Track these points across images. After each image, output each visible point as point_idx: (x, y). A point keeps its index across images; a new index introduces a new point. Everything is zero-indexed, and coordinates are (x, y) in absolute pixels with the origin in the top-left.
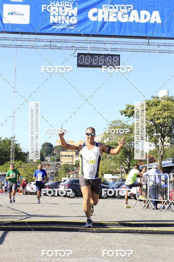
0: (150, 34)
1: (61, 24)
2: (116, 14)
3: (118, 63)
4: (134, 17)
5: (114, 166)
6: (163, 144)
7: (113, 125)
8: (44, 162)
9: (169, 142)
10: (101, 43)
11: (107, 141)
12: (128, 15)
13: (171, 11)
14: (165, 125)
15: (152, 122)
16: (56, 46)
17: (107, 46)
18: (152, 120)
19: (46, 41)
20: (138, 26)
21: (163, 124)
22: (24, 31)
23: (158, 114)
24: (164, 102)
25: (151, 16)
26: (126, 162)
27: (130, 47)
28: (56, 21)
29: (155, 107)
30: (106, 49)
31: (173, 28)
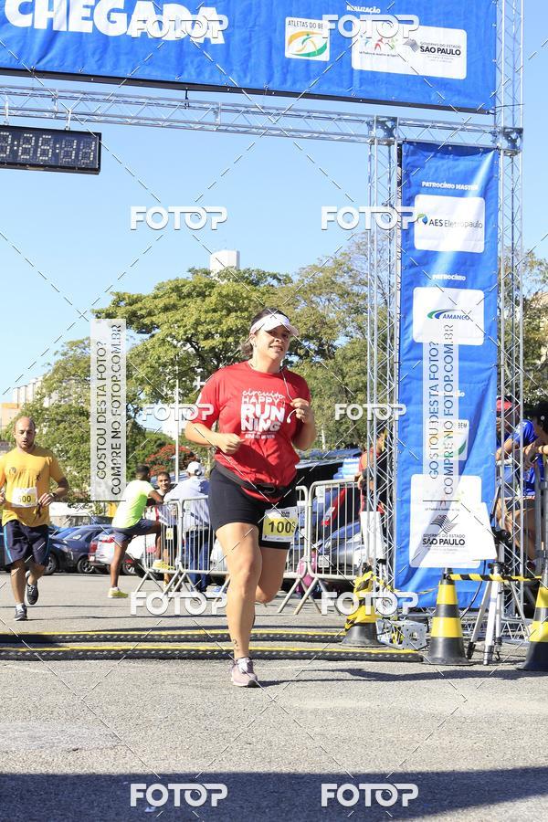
0: (190, 76)
2: (89, 10)
3: (94, 158)
5: (75, 476)
7: (73, 352)
10: (42, 96)
11: (52, 401)
12: (126, 15)
13: (254, 9)
14: (230, 354)
15: (191, 344)
17: (61, 105)
18: (188, 340)
20: (157, 50)
21: (222, 351)
23: (207, 320)
24: (226, 286)
27: (131, 111)
29: (199, 300)
30: (58, 115)
31: (259, 58)
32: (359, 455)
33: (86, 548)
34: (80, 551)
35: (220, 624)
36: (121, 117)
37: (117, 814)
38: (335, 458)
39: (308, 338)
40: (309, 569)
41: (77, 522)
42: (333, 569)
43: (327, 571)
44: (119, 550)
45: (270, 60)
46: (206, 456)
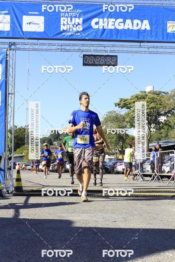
0: (141, 39)
1: (70, 31)
2: (114, 23)
3: (116, 62)
4: (128, 25)
6: (150, 130)
7: (109, 115)
8: (52, 146)
9: (154, 128)
10: (101, 46)
12: (123, 23)
13: (158, 20)
14: (152, 114)
16: (65, 49)
17: (107, 49)
19: (58, 45)
20: (132, 32)
21: (149, 113)
22: (40, 37)
24: (150, 96)
25: (142, 25)
26: (120, 145)
27: (125, 49)
28: (65, 29)
29: (143, 100)
30: (106, 51)
31: (160, 33)
33: (114, 167)
34: (112, 168)
36: (122, 51)
37: (127, 239)
39: (173, 109)
41: (111, 160)
45: (163, 33)
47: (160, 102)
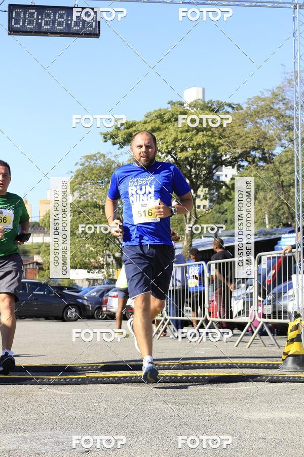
5: (92, 251)
7: (88, 163)
9: (206, 198)
11: (75, 198)
14: (199, 162)
15: (171, 156)
18: (169, 153)
21: (193, 159)
23: (183, 138)
26: (118, 242)
32: (293, 232)
33: (100, 301)
34: (96, 304)
35: (193, 356)
38: (275, 234)
39: (254, 149)
40: (257, 315)
41: (93, 283)
42: (274, 314)
43: (269, 317)
44: (121, 304)
46: (183, 234)
47: (221, 130)
